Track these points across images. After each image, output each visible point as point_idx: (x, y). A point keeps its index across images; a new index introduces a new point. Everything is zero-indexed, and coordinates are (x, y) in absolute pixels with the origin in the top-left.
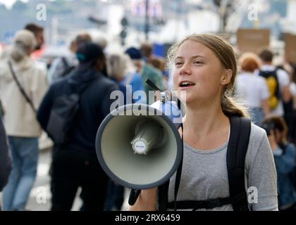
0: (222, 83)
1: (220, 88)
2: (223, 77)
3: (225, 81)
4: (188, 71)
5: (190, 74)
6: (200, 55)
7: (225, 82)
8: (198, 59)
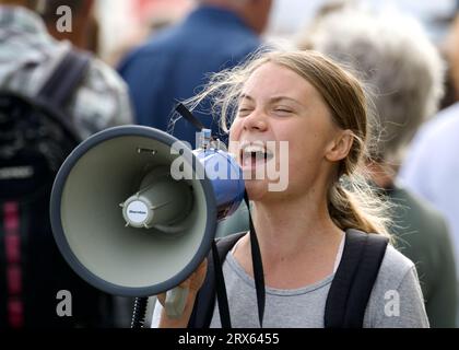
0: (330, 157)
1: (325, 167)
2: (333, 145)
3: (336, 152)
4: (261, 124)
5: (265, 130)
6: (288, 95)
7: (336, 156)
8: (281, 105)
